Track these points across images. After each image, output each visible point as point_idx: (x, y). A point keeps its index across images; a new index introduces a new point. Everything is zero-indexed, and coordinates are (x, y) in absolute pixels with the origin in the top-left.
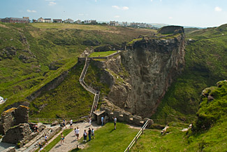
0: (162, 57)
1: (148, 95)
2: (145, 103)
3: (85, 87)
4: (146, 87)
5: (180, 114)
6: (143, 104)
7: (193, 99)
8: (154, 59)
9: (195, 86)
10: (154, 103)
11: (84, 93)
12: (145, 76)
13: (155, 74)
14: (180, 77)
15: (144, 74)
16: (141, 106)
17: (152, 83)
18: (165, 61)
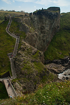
0: (50, 21)
1: (44, 41)
2: (42, 45)
3: (9, 34)
4: (43, 37)
5: (59, 51)
6: (41, 45)
7: (65, 43)
8: (47, 22)
9: (65, 37)
10: (46, 45)
11: (9, 38)
12: (43, 30)
13: (47, 30)
14: (58, 33)
15: (42, 29)
16: (40, 46)
17: (46, 34)
18: (52, 24)
